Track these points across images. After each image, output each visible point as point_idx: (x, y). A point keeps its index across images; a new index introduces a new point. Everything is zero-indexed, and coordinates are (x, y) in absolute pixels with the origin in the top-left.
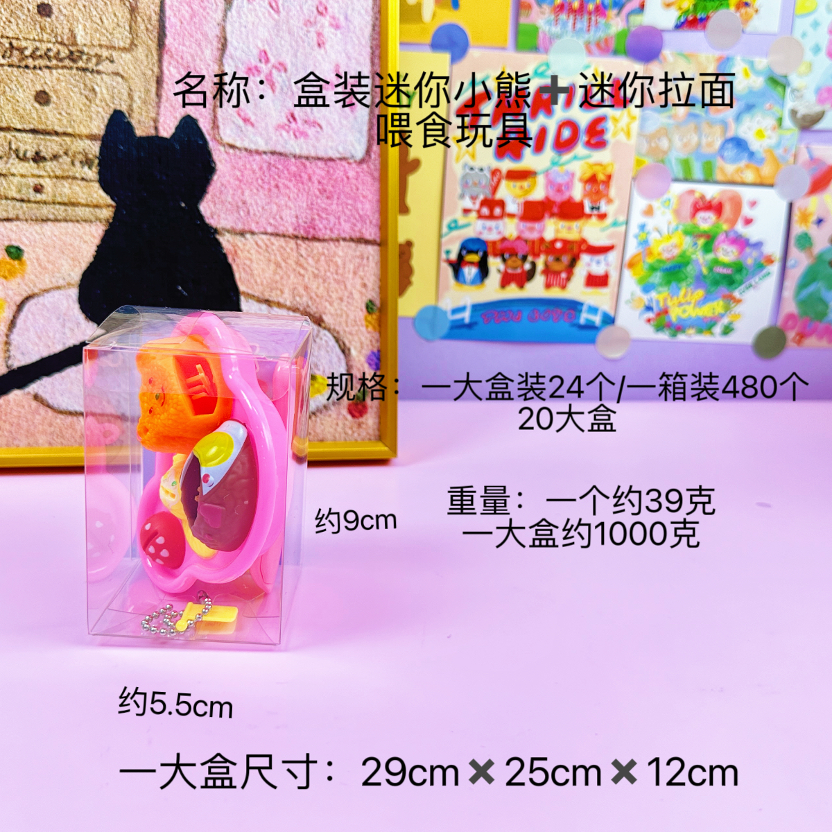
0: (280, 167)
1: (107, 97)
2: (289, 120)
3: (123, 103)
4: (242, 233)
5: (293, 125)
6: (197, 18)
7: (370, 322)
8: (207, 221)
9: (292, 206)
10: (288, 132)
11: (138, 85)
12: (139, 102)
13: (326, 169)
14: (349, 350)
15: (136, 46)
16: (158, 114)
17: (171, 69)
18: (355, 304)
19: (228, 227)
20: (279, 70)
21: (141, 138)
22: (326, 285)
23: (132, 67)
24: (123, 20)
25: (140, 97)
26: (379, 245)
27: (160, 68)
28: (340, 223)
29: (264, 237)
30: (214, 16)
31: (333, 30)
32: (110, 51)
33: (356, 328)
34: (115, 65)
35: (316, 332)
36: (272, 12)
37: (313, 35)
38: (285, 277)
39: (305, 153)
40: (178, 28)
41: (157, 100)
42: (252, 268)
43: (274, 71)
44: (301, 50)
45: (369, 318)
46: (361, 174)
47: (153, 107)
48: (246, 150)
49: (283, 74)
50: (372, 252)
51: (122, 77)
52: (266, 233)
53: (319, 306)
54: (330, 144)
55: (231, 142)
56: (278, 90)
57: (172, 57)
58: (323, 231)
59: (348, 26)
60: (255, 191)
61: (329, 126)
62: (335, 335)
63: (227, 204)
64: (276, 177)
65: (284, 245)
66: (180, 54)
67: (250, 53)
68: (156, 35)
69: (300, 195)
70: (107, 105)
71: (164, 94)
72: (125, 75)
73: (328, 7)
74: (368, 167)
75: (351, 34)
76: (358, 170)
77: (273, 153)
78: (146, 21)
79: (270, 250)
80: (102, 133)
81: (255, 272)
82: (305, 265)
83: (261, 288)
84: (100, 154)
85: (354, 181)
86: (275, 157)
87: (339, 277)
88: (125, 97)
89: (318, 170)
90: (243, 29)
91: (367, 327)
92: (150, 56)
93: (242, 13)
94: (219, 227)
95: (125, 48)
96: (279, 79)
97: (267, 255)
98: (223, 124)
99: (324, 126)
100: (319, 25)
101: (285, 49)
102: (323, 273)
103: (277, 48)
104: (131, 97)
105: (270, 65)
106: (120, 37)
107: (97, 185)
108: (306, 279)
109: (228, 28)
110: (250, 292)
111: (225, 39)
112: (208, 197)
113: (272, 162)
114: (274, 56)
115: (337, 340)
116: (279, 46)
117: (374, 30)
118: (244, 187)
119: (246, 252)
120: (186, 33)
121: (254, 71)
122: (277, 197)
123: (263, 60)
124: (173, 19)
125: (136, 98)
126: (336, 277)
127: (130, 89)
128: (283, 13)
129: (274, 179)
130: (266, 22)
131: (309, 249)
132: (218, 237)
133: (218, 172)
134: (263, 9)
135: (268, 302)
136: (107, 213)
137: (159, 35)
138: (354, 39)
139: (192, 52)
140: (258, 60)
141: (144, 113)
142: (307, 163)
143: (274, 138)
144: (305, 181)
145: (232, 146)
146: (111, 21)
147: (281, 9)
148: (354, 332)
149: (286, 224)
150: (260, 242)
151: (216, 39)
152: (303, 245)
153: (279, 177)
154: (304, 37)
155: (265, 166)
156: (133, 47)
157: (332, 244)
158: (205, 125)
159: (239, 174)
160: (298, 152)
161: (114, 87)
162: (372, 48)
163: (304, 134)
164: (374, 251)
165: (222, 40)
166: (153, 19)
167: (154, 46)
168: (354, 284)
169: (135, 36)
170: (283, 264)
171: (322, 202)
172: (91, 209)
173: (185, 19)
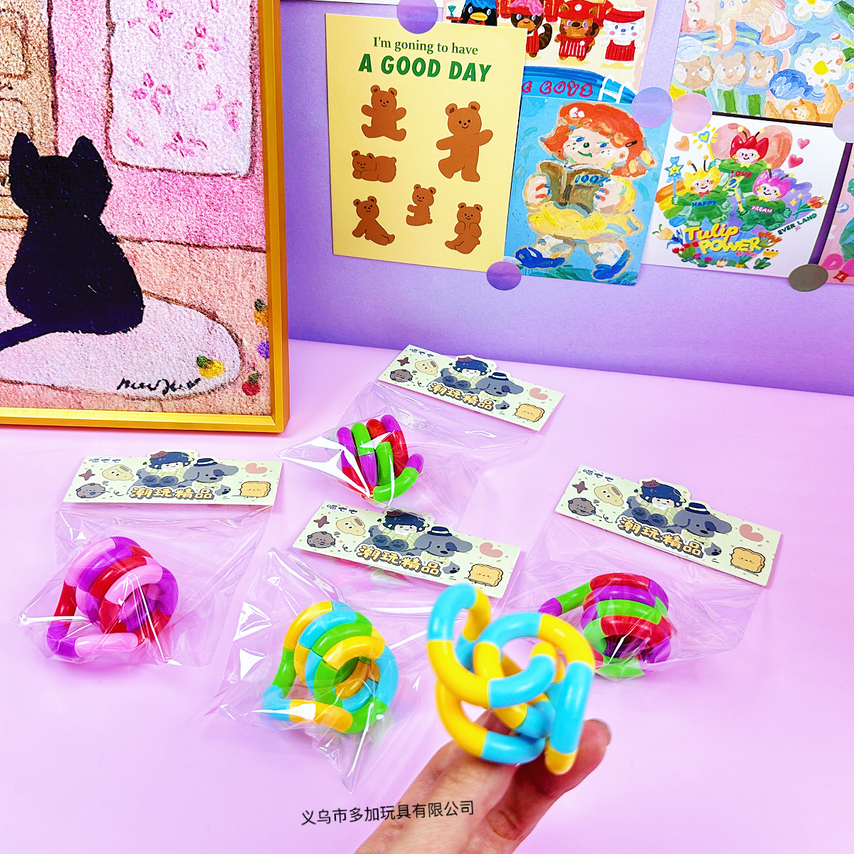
0: (169, 182)
1: (11, 122)
2: (175, 139)
3: (24, 126)
4: (140, 241)
5: (179, 144)
6: (83, 43)
7: (258, 318)
8: (108, 230)
9: (183, 217)
10: (175, 150)
11: (37, 110)
12: (38, 125)
13: (212, 183)
14: (241, 340)
15: (30, 72)
16: (56, 136)
17: (64, 93)
18: (245, 303)
19: (127, 235)
20: (164, 93)
21: (43, 157)
22: (218, 286)
23: (28, 93)
24: (16, 48)
25: (39, 121)
26: (265, 252)
27: (54, 92)
28: (228, 234)
29: (159, 244)
30: (98, 41)
31: (212, 51)
32: (7, 79)
33: (247, 323)
34: (13, 91)
35: (211, 325)
36: (153, 35)
37: (193, 57)
38: (181, 279)
39: (192, 170)
40: (67, 54)
41: (54, 123)
42: (150, 270)
43: (158, 93)
44: (182, 72)
45: (258, 315)
46: (246, 188)
47: (51, 130)
48: (137, 167)
49: (167, 96)
50: (259, 259)
51: (21, 102)
52: (161, 241)
53: (213, 304)
54: (215, 161)
55: (123, 160)
56: (163, 111)
57: (63, 82)
58: (213, 240)
59: (227, 46)
60: (148, 204)
61: (213, 144)
62: (228, 328)
63: (124, 215)
64: (166, 191)
65: (177, 251)
66: (71, 79)
67: (134, 77)
68: (47, 61)
69: (189, 207)
70: (11, 128)
71: (59, 117)
72: (23, 101)
73: (206, 27)
74: (252, 182)
75: (230, 55)
76: (242, 184)
77: (162, 170)
78: (37, 49)
79: (165, 255)
80: (10, 154)
81: (154, 274)
82: (198, 269)
83: (160, 288)
84: (10, 172)
85: (239, 195)
86: (164, 174)
87: (229, 280)
88: (26, 121)
89: (205, 185)
90: (126, 53)
91: (257, 322)
92: (44, 82)
93: (124, 37)
94: (119, 235)
95: (20, 75)
96: (164, 101)
97: (163, 259)
98: (115, 144)
99: (208, 145)
100: (199, 46)
101: (167, 72)
102: (215, 276)
103: (159, 71)
104: (31, 122)
105: (154, 88)
106: (15, 65)
107: (11, 199)
108: (200, 281)
109: (113, 54)
110: (150, 291)
111: (111, 65)
112: (107, 209)
113: (162, 178)
114: (158, 79)
115: (230, 333)
116: (161, 69)
117: (252, 49)
118: (138, 200)
119: (144, 257)
120: (74, 58)
121: (139, 93)
122: (169, 209)
123: (147, 83)
124: (61, 47)
125: (35, 122)
126: (226, 279)
127: (30, 114)
128: (163, 36)
129: (166, 193)
130: (147, 45)
131: (201, 255)
132: (118, 243)
133: (113, 187)
134: (144, 33)
135: (166, 299)
136: (22, 224)
137: (50, 62)
138: (234, 59)
139: (81, 77)
140: (142, 83)
141: (44, 136)
142: (195, 178)
143: (163, 156)
144: (193, 195)
145: (125, 164)
146: (5, 49)
147: (161, 32)
148: (245, 326)
149: (178, 233)
150: (155, 249)
151: (103, 64)
152: (195, 252)
153: (169, 191)
154: (184, 59)
155: (156, 181)
156: (27, 73)
157: (221, 250)
158: (99, 145)
159: (133, 188)
160: (185, 169)
161: (15, 112)
162: (251, 67)
163: (190, 153)
164: (260, 257)
165: (109, 66)
166: (42, 46)
167: (46, 73)
168: (242, 285)
169: (28, 63)
170: (178, 268)
171: (210, 214)
172: (8, 220)
173: (72, 46)
